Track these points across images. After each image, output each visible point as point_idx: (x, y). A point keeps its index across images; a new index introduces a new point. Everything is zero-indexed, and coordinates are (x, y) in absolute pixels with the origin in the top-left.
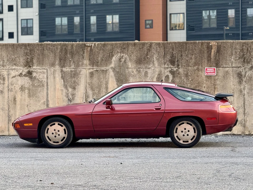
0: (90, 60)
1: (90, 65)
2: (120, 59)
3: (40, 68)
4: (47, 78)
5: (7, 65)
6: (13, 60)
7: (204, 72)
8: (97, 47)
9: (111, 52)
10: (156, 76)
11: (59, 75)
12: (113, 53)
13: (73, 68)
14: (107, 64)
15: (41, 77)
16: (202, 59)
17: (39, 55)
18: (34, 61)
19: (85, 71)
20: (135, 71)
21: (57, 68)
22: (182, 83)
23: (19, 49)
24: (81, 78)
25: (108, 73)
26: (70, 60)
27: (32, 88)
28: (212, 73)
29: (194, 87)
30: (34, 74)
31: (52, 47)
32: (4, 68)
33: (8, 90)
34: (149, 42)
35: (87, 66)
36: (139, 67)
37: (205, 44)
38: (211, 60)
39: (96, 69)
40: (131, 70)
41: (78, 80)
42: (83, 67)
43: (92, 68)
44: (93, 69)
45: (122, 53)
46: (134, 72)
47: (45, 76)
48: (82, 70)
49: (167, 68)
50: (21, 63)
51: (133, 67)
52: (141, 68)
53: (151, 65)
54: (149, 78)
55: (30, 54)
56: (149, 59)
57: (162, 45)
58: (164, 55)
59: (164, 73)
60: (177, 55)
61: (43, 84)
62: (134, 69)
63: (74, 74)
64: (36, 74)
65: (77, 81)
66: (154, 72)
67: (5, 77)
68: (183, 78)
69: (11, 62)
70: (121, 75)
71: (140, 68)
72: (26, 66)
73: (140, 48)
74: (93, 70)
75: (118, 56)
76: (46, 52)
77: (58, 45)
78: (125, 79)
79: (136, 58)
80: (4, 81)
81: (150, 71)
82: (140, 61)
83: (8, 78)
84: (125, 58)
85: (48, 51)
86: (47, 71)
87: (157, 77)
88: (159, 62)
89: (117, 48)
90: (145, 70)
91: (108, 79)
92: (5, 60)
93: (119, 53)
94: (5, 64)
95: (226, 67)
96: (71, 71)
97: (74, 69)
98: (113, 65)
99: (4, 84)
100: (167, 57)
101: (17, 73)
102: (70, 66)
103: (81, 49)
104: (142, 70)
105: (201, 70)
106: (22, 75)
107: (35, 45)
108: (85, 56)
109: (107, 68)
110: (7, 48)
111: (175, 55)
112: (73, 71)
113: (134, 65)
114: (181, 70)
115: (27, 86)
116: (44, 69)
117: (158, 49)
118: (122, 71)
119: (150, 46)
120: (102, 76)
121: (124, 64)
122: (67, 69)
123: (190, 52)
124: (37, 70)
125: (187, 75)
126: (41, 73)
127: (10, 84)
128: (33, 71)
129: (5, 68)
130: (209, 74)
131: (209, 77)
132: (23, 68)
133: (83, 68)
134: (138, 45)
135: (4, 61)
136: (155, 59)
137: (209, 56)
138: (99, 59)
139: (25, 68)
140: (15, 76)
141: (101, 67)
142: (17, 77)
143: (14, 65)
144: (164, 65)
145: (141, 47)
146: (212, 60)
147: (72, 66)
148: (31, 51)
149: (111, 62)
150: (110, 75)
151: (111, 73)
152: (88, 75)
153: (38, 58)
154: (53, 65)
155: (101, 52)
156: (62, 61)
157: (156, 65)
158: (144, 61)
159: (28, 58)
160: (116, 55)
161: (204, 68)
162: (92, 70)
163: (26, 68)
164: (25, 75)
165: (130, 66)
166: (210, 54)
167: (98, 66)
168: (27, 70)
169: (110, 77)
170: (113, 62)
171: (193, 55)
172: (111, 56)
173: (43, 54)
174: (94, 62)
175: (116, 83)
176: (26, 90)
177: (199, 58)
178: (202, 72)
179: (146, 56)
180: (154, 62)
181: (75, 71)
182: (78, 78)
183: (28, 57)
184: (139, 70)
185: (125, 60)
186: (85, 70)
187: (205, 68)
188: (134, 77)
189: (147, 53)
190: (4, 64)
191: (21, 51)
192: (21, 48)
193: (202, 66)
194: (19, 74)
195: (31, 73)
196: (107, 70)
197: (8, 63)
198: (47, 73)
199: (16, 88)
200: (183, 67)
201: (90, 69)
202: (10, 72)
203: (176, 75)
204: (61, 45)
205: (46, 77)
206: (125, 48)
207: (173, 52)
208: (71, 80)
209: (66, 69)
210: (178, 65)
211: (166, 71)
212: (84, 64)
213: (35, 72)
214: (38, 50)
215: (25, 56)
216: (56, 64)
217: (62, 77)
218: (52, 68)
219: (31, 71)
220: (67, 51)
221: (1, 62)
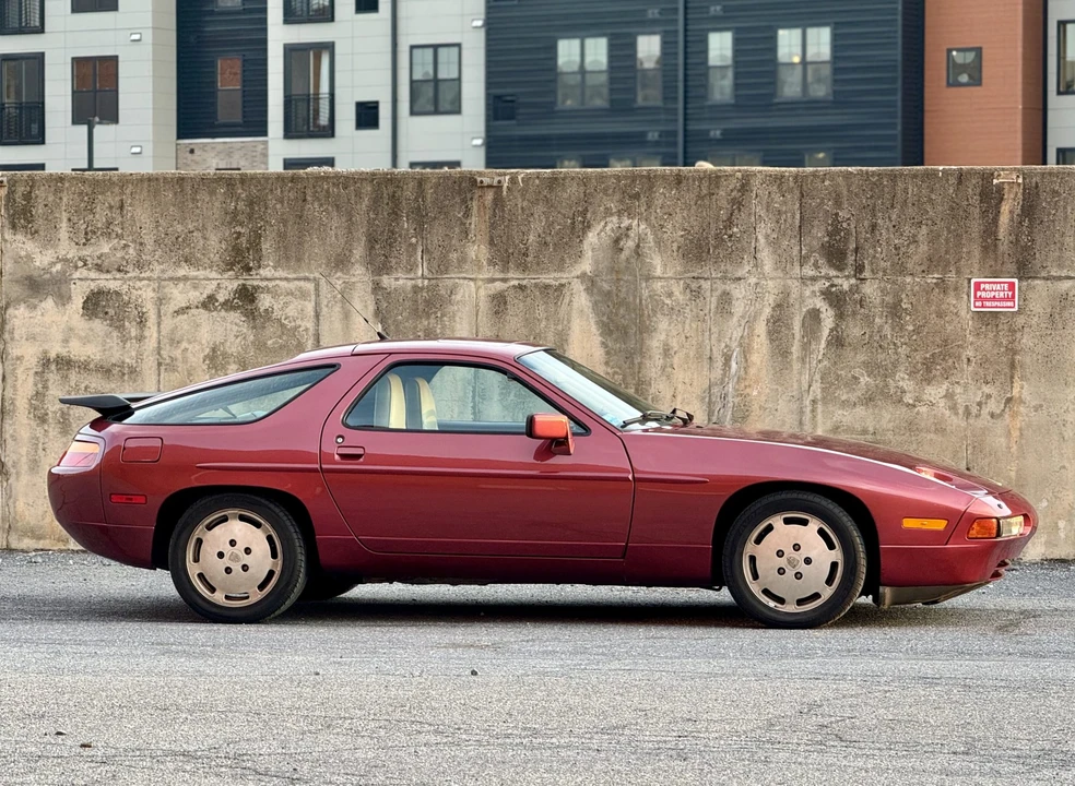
0: (491, 243)
1: (491, 262)
2: (617, 241)
3: (289, 276)
4: (317, 316)
5: (156, 264)
6: (180, 239)
7: (969, 296)
8: (524, 192)
9: (580, 209)
10: (767, 311)
11: (366, 306)
12: (589, 215)
13: (423, 277)
14: (562, 259)
15: (291, 311)
16: (959, 245)
17: (285, 222)
18: (266, 246)
19: (473, 290)
20: (677, 289)
21: (359, 274)
22: (875, 344)
23: (203, 196)
24: (457, 318)
25: (566, 300)
26: (411, 244)
27: (257, 358)
28: (1000, 300)
29: (925, 359)
30: (265, 301)
31: (338, 188)
32: (143, 275)
33: (159, 364)
34: (739, 171)
35: (480, 268)
36: (695, 275)
37: (974, 182)
38: (996, 246)
39: (516, 283)
40: (662, 287)
41: (443, 328)
42: (466, 271)
43: (501, 276)
44: (504, 280)
45: (626, 214)
46: (677, 293)
47: (310, 307)
48: (462, 285)
49: (814, 279)
50: (212, 256)
51: (670, 275)
52: (706, 279)
53: (747, 268)
54: (735, 319)
55: (250, 217)
56: (739, 241)
57: (792, 184)
58: (800, 227)
59: (802, 299)
60: (853, 226)
61: (299, 342)
62: (672, 282)
63: (428, 302)
64: (272, 300)
65: (438, 331)
66: (758, 297)
67: (144, 310)
68: (877, 320)
69: (171, 251)
70: (618, 309)
71: (698, 278)
72: (230, 266)
73: (700, 197)
74: (507, 285)
75: (608, 228)
76: (314, 209)
77: (362, 180)
78: (635, 324)
79: (682, 236)
80: (141, 328)
81: (739, 292)
82: (701, 248)
83: (160, 316)
84: (639, 235)
85: (321, 205)
86: (317, 289)
87: (772, 316)
88: (779, 251)
89: (607, 195)
90: (720, 287)
91: (565, 323)
92: (149, 240)
93: (612, 215)
94: (148, 258)
95: (1060, 278)
96: (416, 290)
97: (426, 282)
98: (586, 266)
99: (140, 339)
100: (814, 231)
101: (196, 296)
102: (411, 268)
103: (458, 199)
104: (706, 285)
105: (956, 289)
106: (217, 304)
107: (270, 181)
108: (473, 226)
109: (564, 277)
110: (156, 193)
111: (845, 225)
112: (422, 289)
113: (676, 267)
114: (870, 289)
115: (233, 347)
116: (306, 279)
117: (778, 198)
118: (624, 290)
119: (743, 186)
120: (540, 312)
121: (633, 260)
122: (397, 279)
123: (911, 211)
124: (277, 282)
125: (894, 311)
126: (292, 294)
127: (165, 341)
128: (259, 287)
129: (148, 274)
130: (988, 304)
131: (987, 319)
132: (220, 277)
133: (465, 278)
134: (694, 181)
135: (141, 244)
136: (762, 240)
137: (990, 231)
138: (531, 238)
139: (226, 276)
140: (187, 308)
141: (537, 272)
142: (194, 311)
143: (183, 264)
144: (801, 266)
145: (705, 192)
146: (1004, 247)
147: (417, 266)
148: (251, 204)
149: (580, 255)
150: (575, 305)
151: (581, 300)
152: (484, 306)
153: (282, 236)
154: (341, 262)
155: (540, 209)
156: (377, 247)
157: (768, 267)
158: (715, 247)
159: (239, 233)
160: (602, 223)
161: (969, 282)
162: (499, 286)
163: (231, 273)
164: (228, 305)
165: (658, 272)
166: (995, 220)
167: (524, 267)
168: (235, 285)
169: (575, 314)
170: (590, 253)
171: (924, 227)
172: (581, 226)
173: (300, 218)
174: (510, 251)
175: (600, 338)
176: (229, 363)
177: (947, 240)
178: (958, 297)
179: (725, 227)
180: (758, 256)
181: (433, 289)
182: (443, 316)
183: (238, 229)
184: (694, 286)
185: (638, 246)
186: (472, 283)
187: (973, 281)
188: (674, 317)
189: (731, 214)
190: (144, 257)
191: (213, 206)
192: (212, 193)
193: (958, 272)
194: (202, 299)
195: (252, 294)
196: (563, 285)
197: (159, 253)
198: (318, 295)
199: (192, 359)
200: (881, 274)
201: (493, 280)
202: (166, 290)
203: (849, 309)
204: (373, 180)
205: (313, 313)
206: (637, 196)
207: (837, 214)
208: (415, 328)
209: (395, 281)
210: (859, 269)
211: (808, 293)
212: (469, 260)
213: (268, 290)
214: (282, 202)
215: (230, 223)
216: (353, 260)
217: (378, 312)
218: (339, 274)
219: (254, 287)
220: (396, 206)
221: (131, 251)
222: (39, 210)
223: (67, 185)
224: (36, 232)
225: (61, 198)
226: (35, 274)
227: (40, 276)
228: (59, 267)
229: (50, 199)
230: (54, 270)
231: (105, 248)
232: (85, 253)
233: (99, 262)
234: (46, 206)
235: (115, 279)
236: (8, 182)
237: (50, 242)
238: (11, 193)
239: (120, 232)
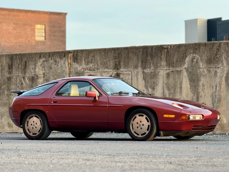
0: (166, 61)
1: (166, 66)
2: (192, 60)
3: (126, 70)
4: (132, 79)
5: (101, 69)
6: (105, 63)
8: (173, 49)
9: (185, 53)
10: (225, 75)
11: (141, 77)
12: (187, 54)
14: (181, 64)
15: (127, 78)
17: (125, 58)
18: (122, 64)
19: (163, 72)
21: (140, 69)
23: (109, 53)
24: (160, 79)
25: (182, 74)
26: (150, 62)
30: (121, 76)
31: (135, 50)
34: (219, 42)
35: (164, 67)
36: (209, 67)
40: (202, 70)
42: (161, 68)
43: (169, 69)
45: (194, 53)
46: (205, 71)
47: (130, 77)
50: (111, 66)
51: (204, 67)
53: (220, 65)
54: (218, 77)
55: (118, 58)
56: (218, 58)
62: (204, 69)
63: (154, 75)
64: (123, 76)
65: (156, 82)
66: (223, 72)
69: (103, 66)
70: (193, 76)
72: (115, 68)
73: (210, 49)
74: (170, 71)
75: (190, 57)
76: (131, 55)
78: (196, 79)
79: (206, 58)
81: (219, 71)
82: (210, 61)
84: (197, 58)
85: (132, 54)
86: (131, 73)
88: (227, 61)
89: (190, 49)
90: (215, 70)
91: (182, 79)
92: (99, 63)
93: (191, 54)
96: (151, 72)
97: (153, 71)
98: (186, 66)
101: (108, 75)
102: (150, 68)
103: (159, 52)
104: (212, 69)
107: (122, 49)
108: (163, 57)
109: (181, 68)
110: (101, 53)
112: (152, 72)
113: (205, 65)
116: (129, 71)
117: (227, 48)
118: (194, 71)
119: (219, 45)
120: (177, 77)
121: (196, 64)
122: (147, 70)
124: (124, 72)
126: (127, 74)
128: (120, 73)
129: (99, 71)
132: (113, 71)
133: (161, 70)
134: (209, 45)
136: (224, 58)
138: (175, 60)
139: (114, 71)
141: (176, 68)
143: (106, 68)
145: (211, 47)
147: (151, 67)
148: (118, 54)
149: (185, 63)
150: (184, 75)
152: (165, 76)
153: (125, 61)
154: (136, 67)
155: (176, 53)
156: (143, 63)
157: (225, 64)
158: (213, 60)
163: (115, 70)
165: (201, 66)
167: (173, 67)
168: (116, 73)
169: (184, 77)
170: (187, 63)
172: (185, 56)
173: (128, 57)
174: (170, 63)
175: (189, 83)
179: (216, 55)
180: (223, 62)
181: (154, 72)
182: (157, 78)
183: (116, 60)
184: (209, 70)
185: (197, 61)
186: (162, 71)
188: (205, 77)
189: (217, 52)
190: (98, 67)
191: (111, 55)
192: (111, 52)
195: (119, 75)
196: (181, 70)
197: (101, 66)
198: (132, 74)
201: (167, 70)
202: (103, 74)
204: (142, 48)
205: (131, 79)
206: (197, 49)
208: (151, 81)
209: (147, 71)
212: (162, 65)
213: (122, 74)
214: (124, 54)
215: (115, 59)
216: (138, 66)
217: (144, 78)
218: (136, 70)
219: (119, 73)
220: (147, 54)
221: (96, 66)
222: (79, 58)
223: (84, 52)
224: (78, 62)
225: (83, 55)
226: (78, 72)
227: (79, 72)
228: (82, 70)
229: (81, 55)
230: (82, 71)
231: (91, 65)
232: (87, 67)
233: (90, 69)
234: (80, 57)
235: (93, 72)
236: (73, 52)
237: (81, 65)
238: (74, 54)
239: (94, 62)
